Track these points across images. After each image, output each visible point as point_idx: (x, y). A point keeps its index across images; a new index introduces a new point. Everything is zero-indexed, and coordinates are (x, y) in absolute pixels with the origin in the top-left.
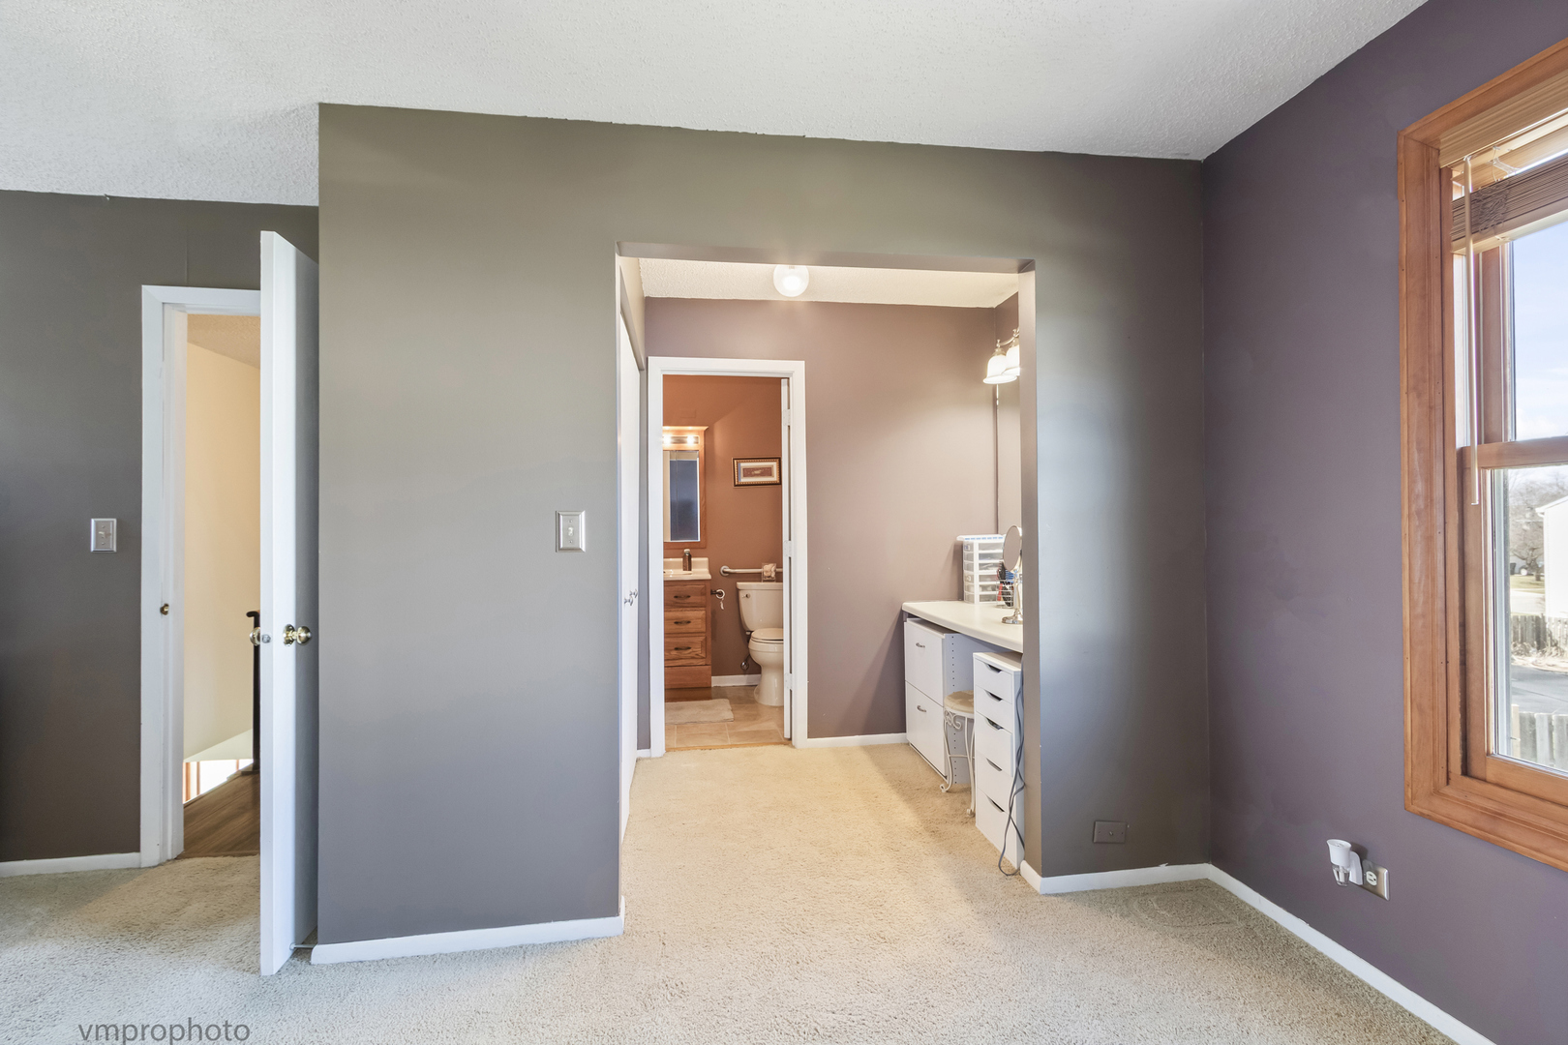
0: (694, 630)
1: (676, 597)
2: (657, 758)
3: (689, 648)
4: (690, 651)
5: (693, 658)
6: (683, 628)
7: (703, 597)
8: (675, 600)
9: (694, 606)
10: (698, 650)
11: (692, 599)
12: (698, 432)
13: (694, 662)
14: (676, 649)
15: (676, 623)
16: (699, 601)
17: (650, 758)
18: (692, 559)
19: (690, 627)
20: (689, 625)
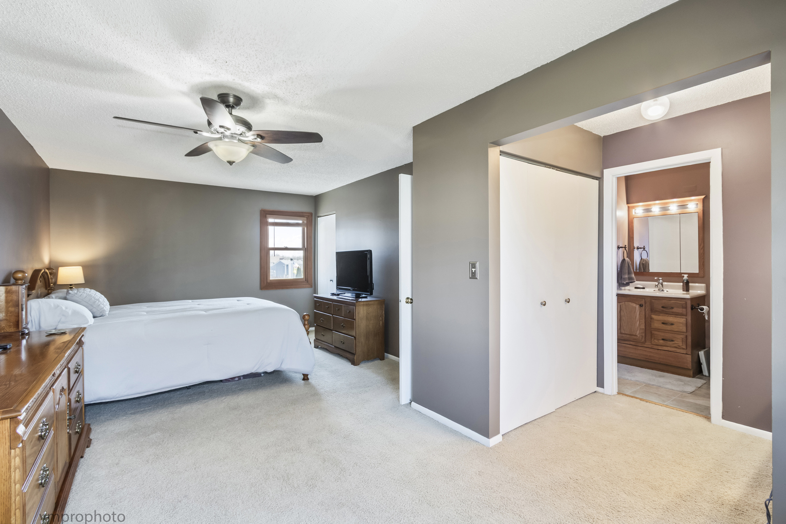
0: (676, 330)
1: (662, 307)
2: (607, 395)
3: (673, 341)
4: (674, 342)
5: (676, 347)
6: (668, 327)
7: (684, 310)
8: (662, 309)
9: (677, 315)
10: (679, 342)
11: (675, 310)
12: (698, 200)
13: (678, 350)
14: (663, 339)
15: (663, 323)
16: (681, 312)
17: (603, 394)
18: (690, 284)
19: (674, 328)
20: (673, 326)
